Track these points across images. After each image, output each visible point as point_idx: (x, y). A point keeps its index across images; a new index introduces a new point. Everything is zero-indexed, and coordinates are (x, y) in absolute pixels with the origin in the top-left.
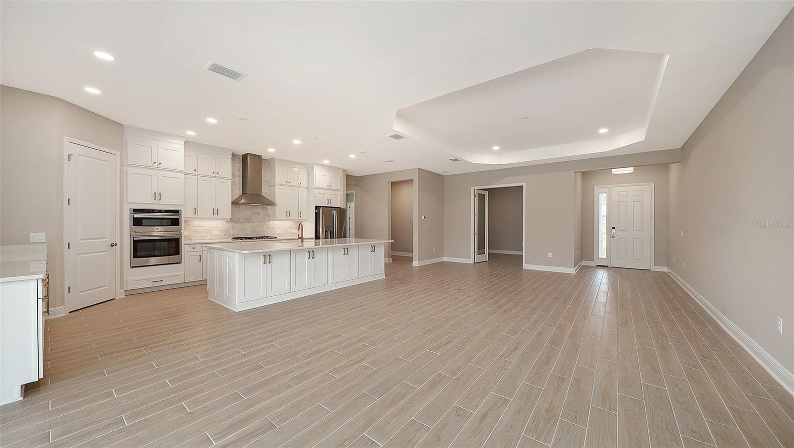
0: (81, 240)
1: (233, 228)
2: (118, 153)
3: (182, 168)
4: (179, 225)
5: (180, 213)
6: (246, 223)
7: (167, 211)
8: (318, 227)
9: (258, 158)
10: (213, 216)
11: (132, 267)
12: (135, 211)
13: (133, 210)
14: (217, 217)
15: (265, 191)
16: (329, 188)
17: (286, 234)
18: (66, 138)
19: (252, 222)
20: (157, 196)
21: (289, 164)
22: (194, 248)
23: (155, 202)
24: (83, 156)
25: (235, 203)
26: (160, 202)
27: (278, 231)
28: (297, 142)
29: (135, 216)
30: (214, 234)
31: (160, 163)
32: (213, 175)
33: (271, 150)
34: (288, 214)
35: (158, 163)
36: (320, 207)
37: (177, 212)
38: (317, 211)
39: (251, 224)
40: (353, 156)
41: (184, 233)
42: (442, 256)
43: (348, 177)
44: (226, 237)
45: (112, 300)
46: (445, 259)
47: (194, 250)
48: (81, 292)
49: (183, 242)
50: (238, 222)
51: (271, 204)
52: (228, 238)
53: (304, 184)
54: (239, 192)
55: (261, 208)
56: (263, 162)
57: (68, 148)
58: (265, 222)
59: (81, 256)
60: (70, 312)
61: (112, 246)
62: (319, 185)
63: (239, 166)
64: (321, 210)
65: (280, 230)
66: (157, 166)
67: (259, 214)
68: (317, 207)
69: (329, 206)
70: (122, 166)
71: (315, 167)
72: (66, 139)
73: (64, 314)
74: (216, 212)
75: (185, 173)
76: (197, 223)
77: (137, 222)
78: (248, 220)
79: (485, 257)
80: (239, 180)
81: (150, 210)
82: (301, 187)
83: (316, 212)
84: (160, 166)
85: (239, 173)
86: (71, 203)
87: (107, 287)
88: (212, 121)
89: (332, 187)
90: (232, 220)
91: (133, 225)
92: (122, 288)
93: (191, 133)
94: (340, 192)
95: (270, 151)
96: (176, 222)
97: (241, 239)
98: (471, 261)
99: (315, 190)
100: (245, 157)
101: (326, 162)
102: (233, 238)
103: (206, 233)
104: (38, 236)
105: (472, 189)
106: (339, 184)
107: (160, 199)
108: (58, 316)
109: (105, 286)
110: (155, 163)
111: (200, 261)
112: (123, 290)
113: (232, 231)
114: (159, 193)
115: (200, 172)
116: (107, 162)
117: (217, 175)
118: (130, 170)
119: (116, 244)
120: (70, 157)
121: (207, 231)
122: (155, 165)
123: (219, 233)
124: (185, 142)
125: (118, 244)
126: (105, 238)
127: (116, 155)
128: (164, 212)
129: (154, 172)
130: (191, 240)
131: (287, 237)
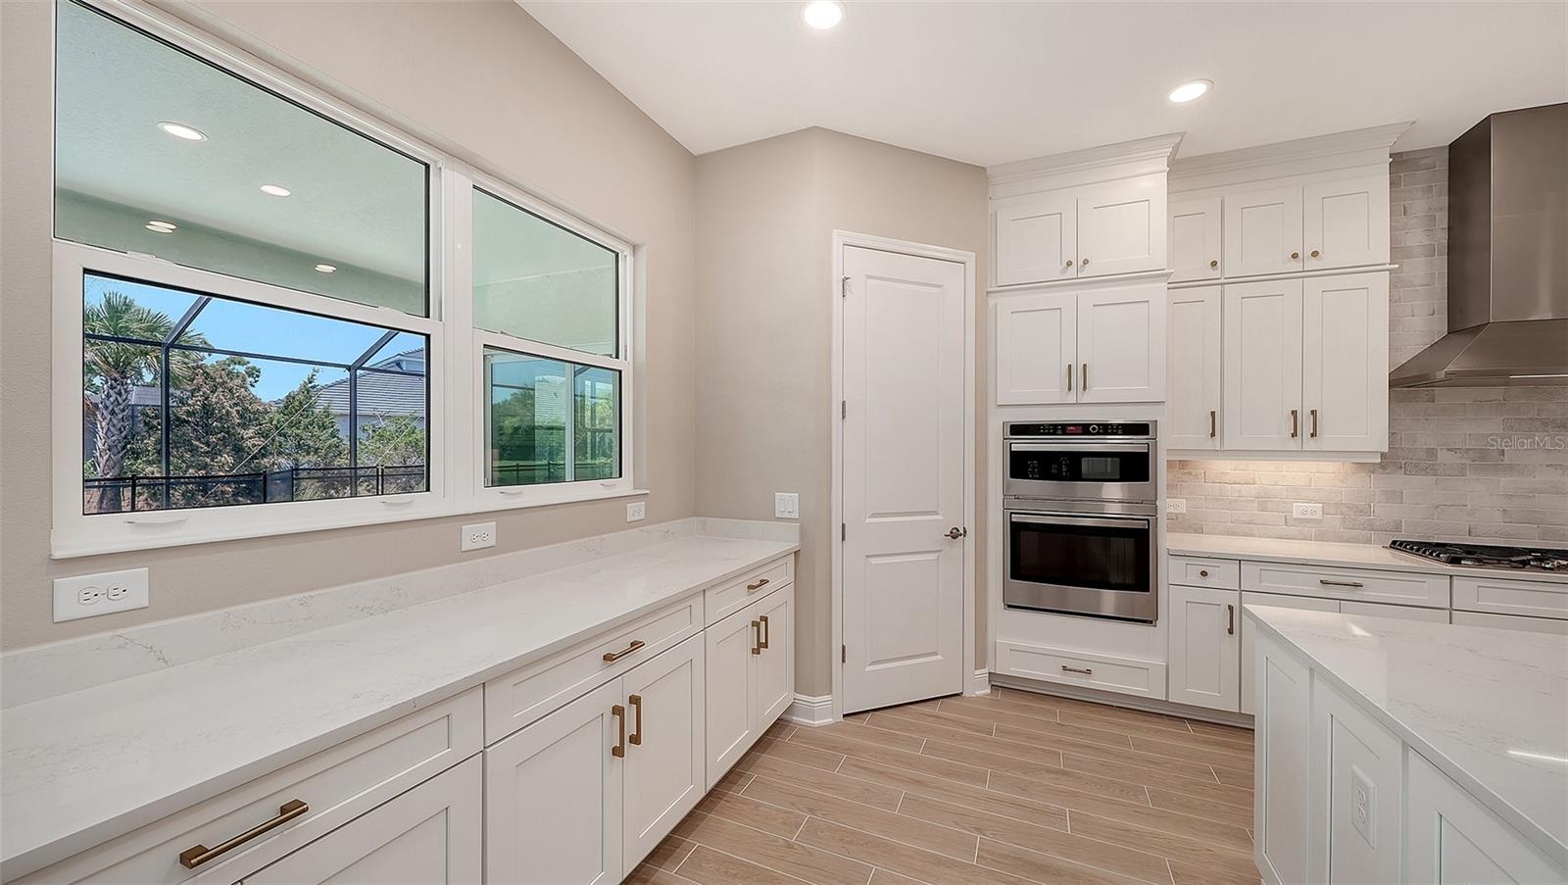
0: (874, 515)
2: (970, 258)
3: (1159, 260)
4: (1149, 479)
5: (1152, 434)
6: (1468, 477)
7: (1107, 429)
10: (1293, 445)
11: (1009, 606)
12: (1018, 430)
13: (1013, 427)
14: (1310, 444)
18: (836, 233)
19: (1511, 468)
20: (1077, 377)
22: (1204, 574)
23: (1072, 398)
24: (881, 279)
25: (1406, 383)
26: (1086, 398)
29: (1015, 448)
30: (1297, 514)
31: (1086, 262)
32: (1296, 266)
35: (1081, 263)
37: (1141, 429)
39: (1505, 481)
41: (1170, 505)
44: (1354, 533)
45: (955, 693)
47: (1201, 581)
48: (876, 662)
49: (1166, 542)
50: (1422, 471)
52: (1368, 542)
54: (1426, 324)
57: (843, 261)
59: (874, 561)
60: (844, 716)
61: (954, 538)
63: (1431, 202)
66: (1077, 274)
70: (984, 295)
72: (838, 237)
73: (829, 720)
74: (1304, 426)
75: (1176, 284)
76: (1223, 469)
77: (1021, 465)
80: (1427, 269)
81: (1055, 426)
84: (1088, 271)
85: (1426, 238)
86: (847, 414)
87: (939, 657)
90: (1389, 462)
91: (1012, 477)
92: (980, 663)
96: (1135, 468)
97: (1455, 561)
100: (1466, 148)
102: (1396, 545)
103: (1264, 509)
107: (1084, 388)
108: (817, 723)
109: (936, 654)
110: (1069, 264)
111: (1231, 631)
112: (986, 671)
113: (1385, 512)
114: (1080, 368)
115: (1231, 269)
116: (940, 287)
117: (1312, 264)
118: (1004, 304)
119: (965, 532)
120: (847, 287)
121: (1263, 501)
122: (1071, 272)
123: (1319, 516)
124: (1173, 163)
125: (971, 532)
126: (935, 513)
127: (967, 265)
128: (1098, 434)
129: (1063, 297)
130: (1200, 531)
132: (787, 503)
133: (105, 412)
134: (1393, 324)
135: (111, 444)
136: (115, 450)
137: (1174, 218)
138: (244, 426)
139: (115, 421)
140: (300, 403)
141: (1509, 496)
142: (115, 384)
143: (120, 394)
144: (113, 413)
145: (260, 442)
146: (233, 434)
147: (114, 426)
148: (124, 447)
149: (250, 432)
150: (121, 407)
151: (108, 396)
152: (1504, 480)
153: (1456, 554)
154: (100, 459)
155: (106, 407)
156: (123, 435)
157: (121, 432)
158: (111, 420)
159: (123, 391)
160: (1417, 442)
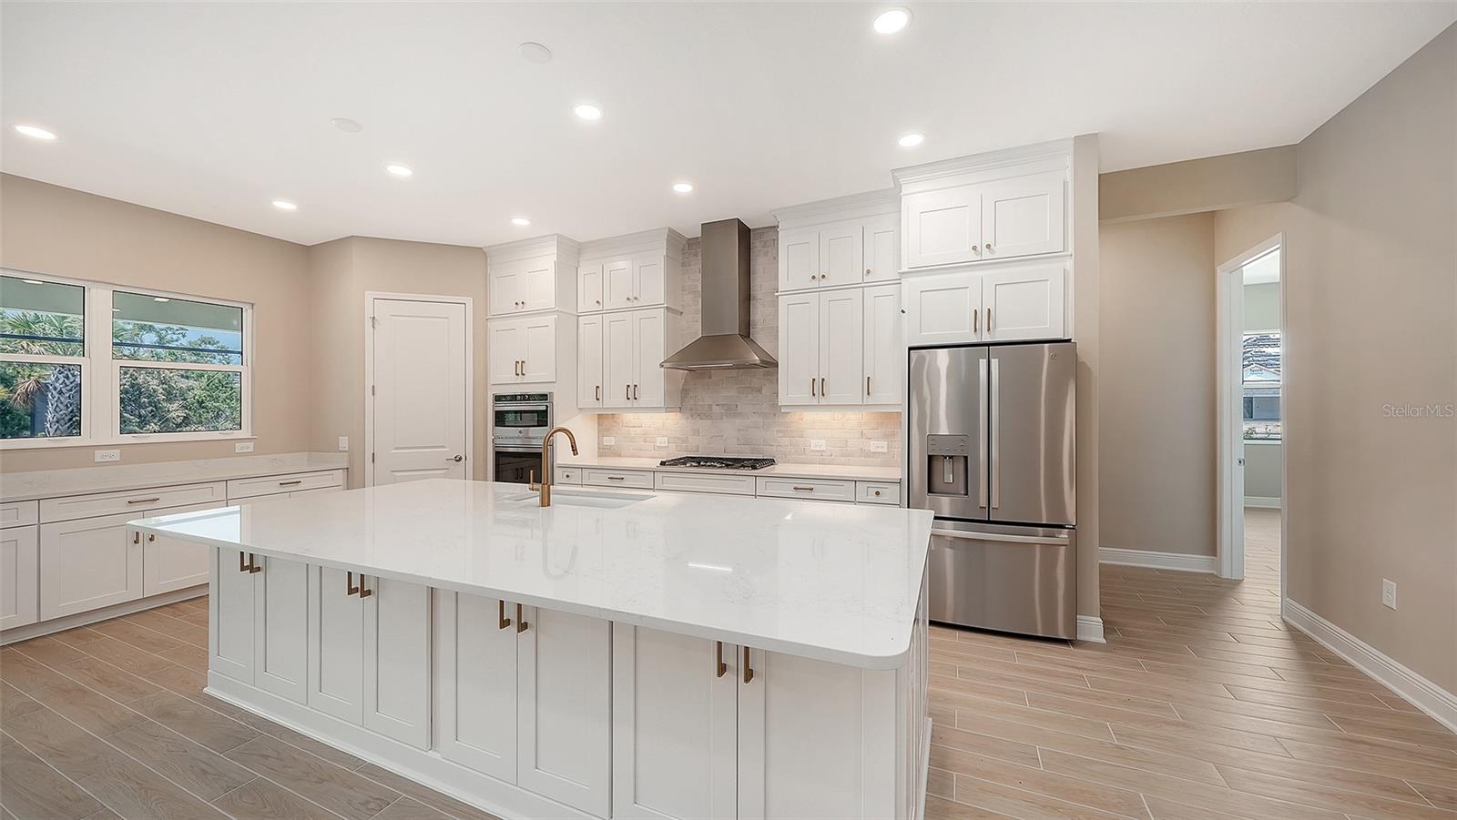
0: (396, 449)
1: (696, 432)
2: (470, 301)
3: (551, 303)
4: (546, 425)
5: (549, 400)
6: (725, 420)
7: (532, 397)
10: (629, 404)
12: (498, 398)
13: (496, 396)
14: (636, 404)
16: (983, 260)
18: (371, 294)
19: (739, 415)
20: (519, 368)
22: (568, 476)
23: (518, 381)
24: (400, 316)
26: (523, 380)
29: (497, 409)
30: (658, 445)
31: (523, 303)
32: (628, 304)
34: (819, 388)
37: (544, 397)
39: (737, 422)
47: (567, 480)
53: (883, 273)
56: (753, 238)
57: (372, 308)
59: (397, 475)
61: (458, 460)
66: (521, 309)
68: (911, 352)
70: (479, 322)
71: (905, 188)
74: (633, 393)
76: (629, 417)
77: (500, 418)
78: (731, 410)
81: (505, 396)
82: (873, 284)
84: (525, 308)
86: (377, 393)
91: (496, 425)
96: (542, 418)
107: (523, 375)
110: (517, 304)
114: (521, 363)
115: (606, 305)
116: (447, 318)
117: (636, 303)
118: (493, 325)
119: (466, 457)
120: (375, 322)
121: (645, 437)
122: (519, 309)
125: (470, 458)
126: (445, 447)
127: (467, 305)
128: (528, 400)
129: (517, 322)
130: (620, 456)
131: (850, 468)
132: (344, 442)
133: (54, 392)
135: (59, 417)
136: (62, 422)
138: (169, 400)
139: (62, 399)
140: (219, 381)
141: (739, 431)
142: (63, 370)
143: (67, 377)
144: (61, 392)
145: (182, 413)
146: (160, 408)
147: (62, 403)
148: (71, 419)
149: (175, 406)
150: (69, 388)
151: (57, 379)
154: (50, 429)
155: (55, 389)
156: (70, 409)
157: (68, 408)
158: (59, 398)
159: (70, 376)
160: (703, 401)
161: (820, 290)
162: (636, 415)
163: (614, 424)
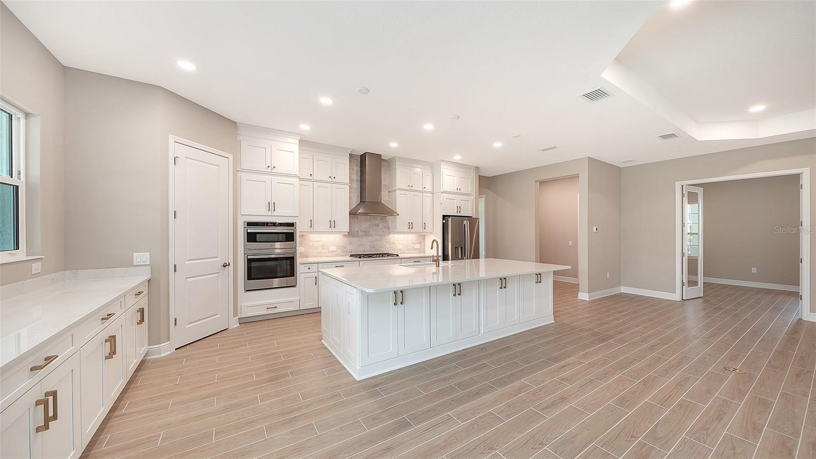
0: (189, 260)
1: (351, 243)
2: (231, 157)
3: (296, 171)
4: (293, 241)
5: (295, 227)
6: (364, 237)
7: (281, 225)
8: (446, 242)
9: (377, 157)
10: (330, 230)
11: (247, 291)
12: (250, 224)
13: (247, 223)
14: (334, 230)
15: (385, 198)
16: (458, 193)
17: (407, 250)
18: (171, 136)
19: (371, 236)
20: (271, 206)
21: (411, 162)
22: (309, 268)
23: (270, 214)
24: (191, 159)
25: (353, 213)
26: (274, 214)
27: (400, 246)
28: (428, 127)
29: (248, 231)
30: (331, 250)
31: (274, 167)
32: (330, 180)
33: (394, 145)
34: (411, 226)
36: (449, 216)
37: (292, 225)
38: (444, 221)
40: (498, 145)
41: (300, 249)
42: (619, 284)
43: (481, 178)
44: (343, 253)
45: (225, 330)
46: (624, 290)
47: (308, 271)
48: (190, 323)
49: (299, 260)
50: (355, 236)
51: (392, 213)
52: (346, 256)
53: (429, 189)
54: (356, 200)
55: (381, 219)
56: (383, 163)
57: (174, 149)
58: (384, 235)
59: (189, 280)
60: (176, 349)
61: (225, 267)
62: (446, 188)
63: (357, 168)
64: (450, 219)
65: (401, 245)
66: (270, 170)
67: (378, 226)
68: (444, 216)
69: (459, 215)
70: (236, 171)
71: (442, 166)
72: (172, 138)
73: (169, 353)
74: (332, 224)
75: (301, 179)
76: (313, 237)
77: (251, 237)
78: (367, 233)
79: (698, 291)
80: (356, 185)
81: (264, 223)
82: (425, 192)
83: (443, 223)
84: (275, 170)
85: (356, 177)
86: (177, 216)
87: (218, 316)
88: (326, 101)
89: (462, 191)
90: (350, 234)
91: (247, 242)
92: (235, 315)
93: (305, 127)
94: (472, 197)
95: (391, 147)
96: (290, 237)
97: (360, 258)
98: (677, 297)
99: (443, 195)
100: (363, 157)
101: (457, 158)
102: (351, 256)
103: (324, 249)
104: (142, 257)
105: (678, 185)
106: (471, 186)
107: (274, 210)
108: (162, 355)
109: (217, 314)
110: (269, 167)
111: (316, 284)
112: (237, 317)
113: (350, 247)
114: (273, 203)
115: (315, 177)
116: (218, 166)
117: (334, 180)
118: (244, 176)
119: (229, 264)
120: (176, 161)
121: (323, 247)
122: (269, 170)
123: (336, 250)
124: (300, 141)
125: (231, 264)
126: (217, 257)
127: (230, 159)
128: (278, 226)
129: (267, 178)
130: (307, 257)
131: (409, 254)
134: (350, 199)
137: (300, 158)
141: (370, 242)
152: (369, 238)
153: (360, 256)
160: (354, 229)
161: (410, 191)
162: (318, 235)
163: (304, 240)
